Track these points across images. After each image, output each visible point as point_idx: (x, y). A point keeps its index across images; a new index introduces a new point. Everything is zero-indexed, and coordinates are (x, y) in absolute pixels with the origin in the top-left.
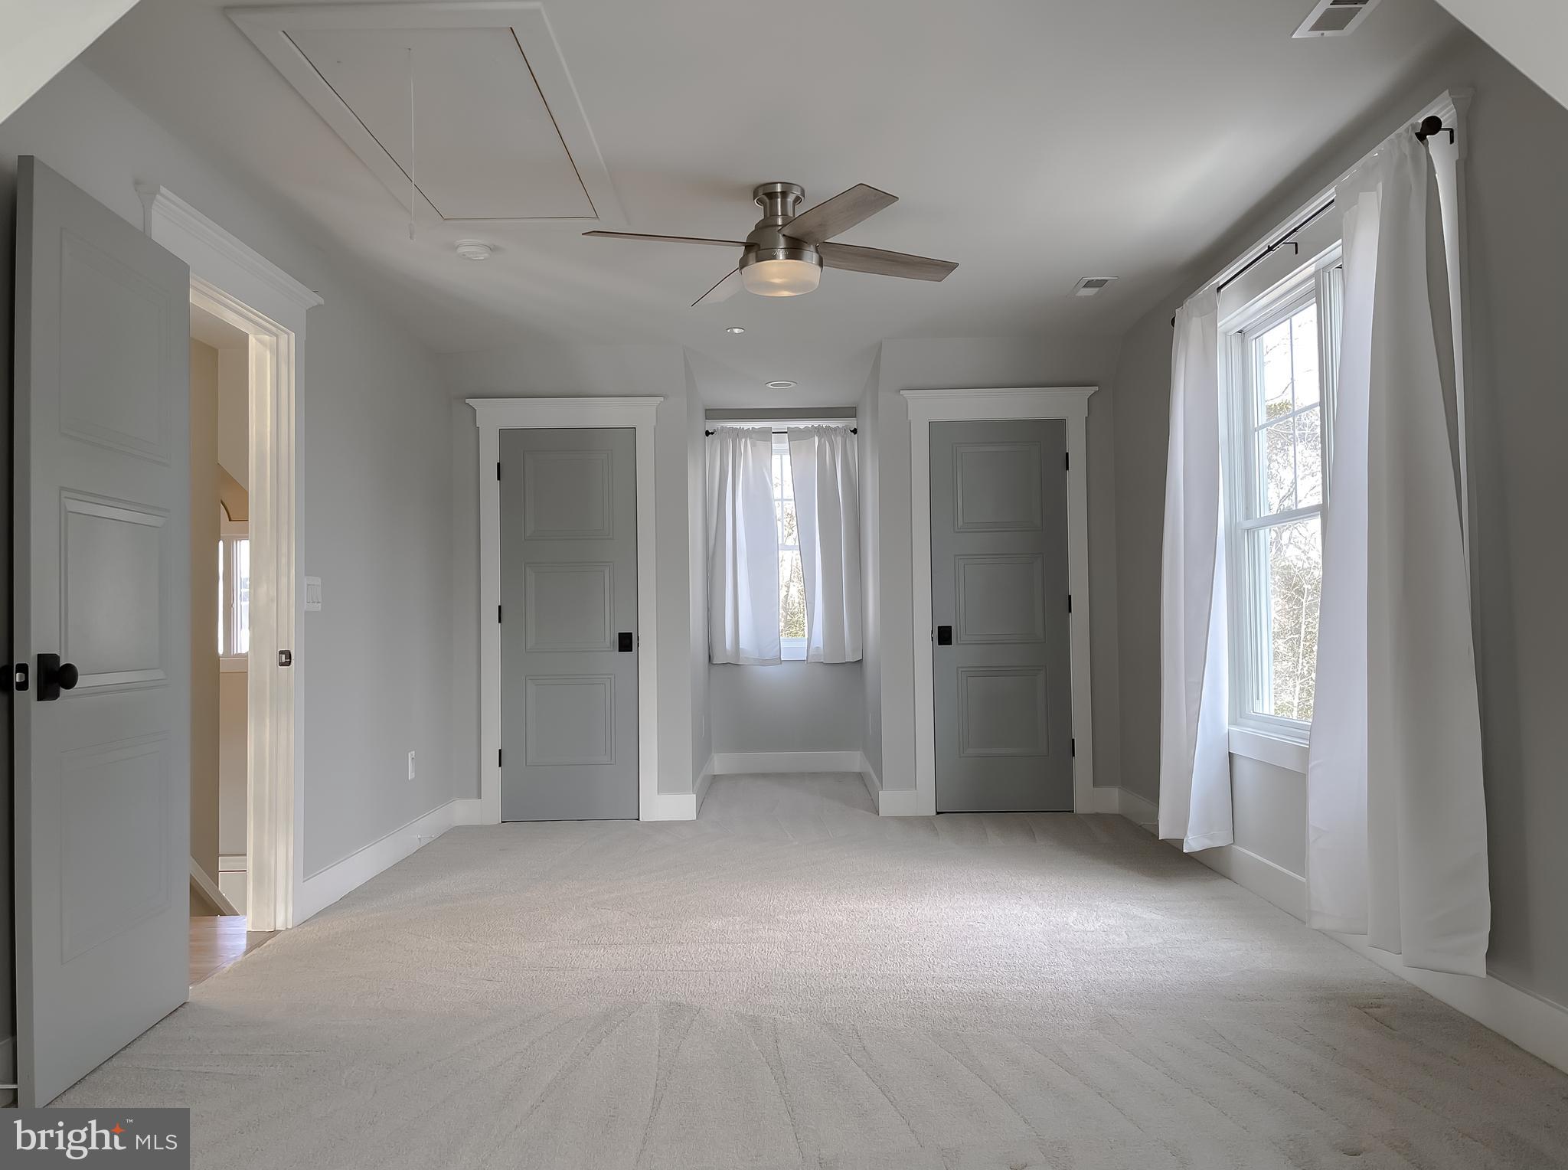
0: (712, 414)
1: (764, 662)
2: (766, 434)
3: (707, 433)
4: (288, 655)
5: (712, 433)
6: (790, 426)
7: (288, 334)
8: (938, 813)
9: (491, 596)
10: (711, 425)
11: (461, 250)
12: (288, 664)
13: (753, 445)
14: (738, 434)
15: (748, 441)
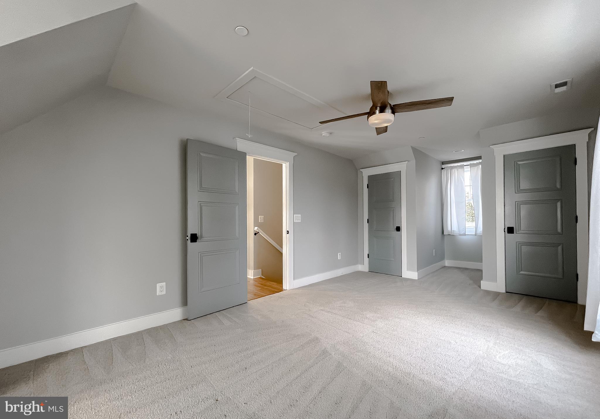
0: (443, 163)
1: (460, 235)
2: (462, 166)
3: (442, 169)
4: (288, 231)
5: (444, 168)
6: (471, 163)
7: (286, 163)
8: (506, 292)
9: (366, 217)
10: (443, 166)
11: (323, 135)
12: (288, 233)
13: (457, 170)
14: (452, 168)
15: (456, 170)
